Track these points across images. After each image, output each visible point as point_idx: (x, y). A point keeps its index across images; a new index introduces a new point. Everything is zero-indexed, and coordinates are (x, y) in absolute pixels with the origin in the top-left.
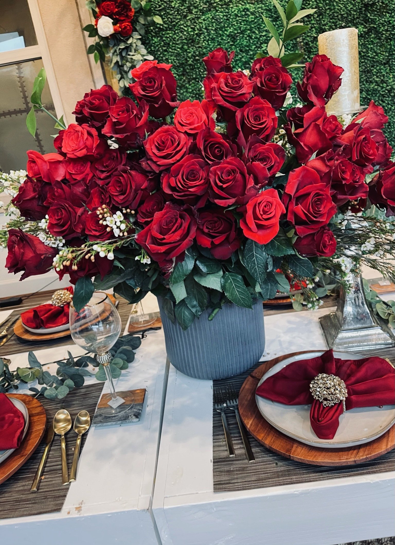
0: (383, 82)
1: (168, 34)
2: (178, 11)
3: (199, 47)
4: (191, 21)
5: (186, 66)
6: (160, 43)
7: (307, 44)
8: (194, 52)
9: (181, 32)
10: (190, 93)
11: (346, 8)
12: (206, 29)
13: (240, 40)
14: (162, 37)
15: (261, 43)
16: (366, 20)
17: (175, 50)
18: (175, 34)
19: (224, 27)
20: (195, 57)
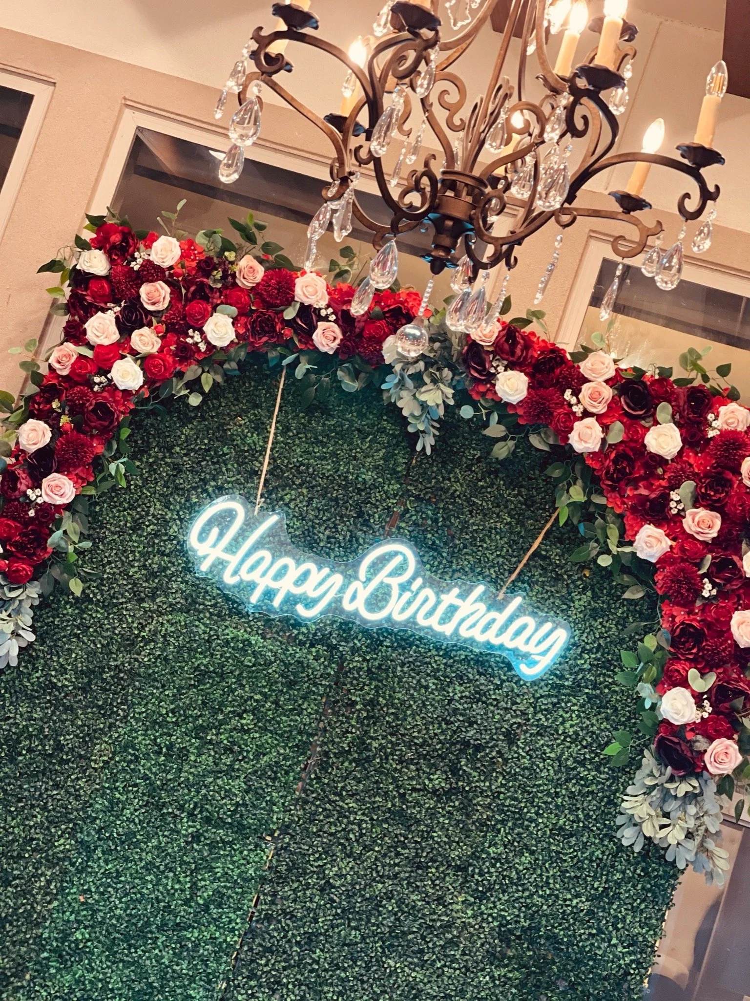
0: (440, 900)
1: (97, 612)
2: (135, 584)
3: (136, 660)
4: (146, 612)
5: (96, 677)
6: (74, 620)
7: (326, 754)
8: (123, 664)
9: (120, 620)
10: (78, 727)
11: (427, 729)
12: (164, 637)
13: (212, 685)
14: (83, 611)
15: (245, 711)
16: (455, 770)
17: (94, 642)
18: (107, 618)
19: (195, 650)
20: (120, 671)
